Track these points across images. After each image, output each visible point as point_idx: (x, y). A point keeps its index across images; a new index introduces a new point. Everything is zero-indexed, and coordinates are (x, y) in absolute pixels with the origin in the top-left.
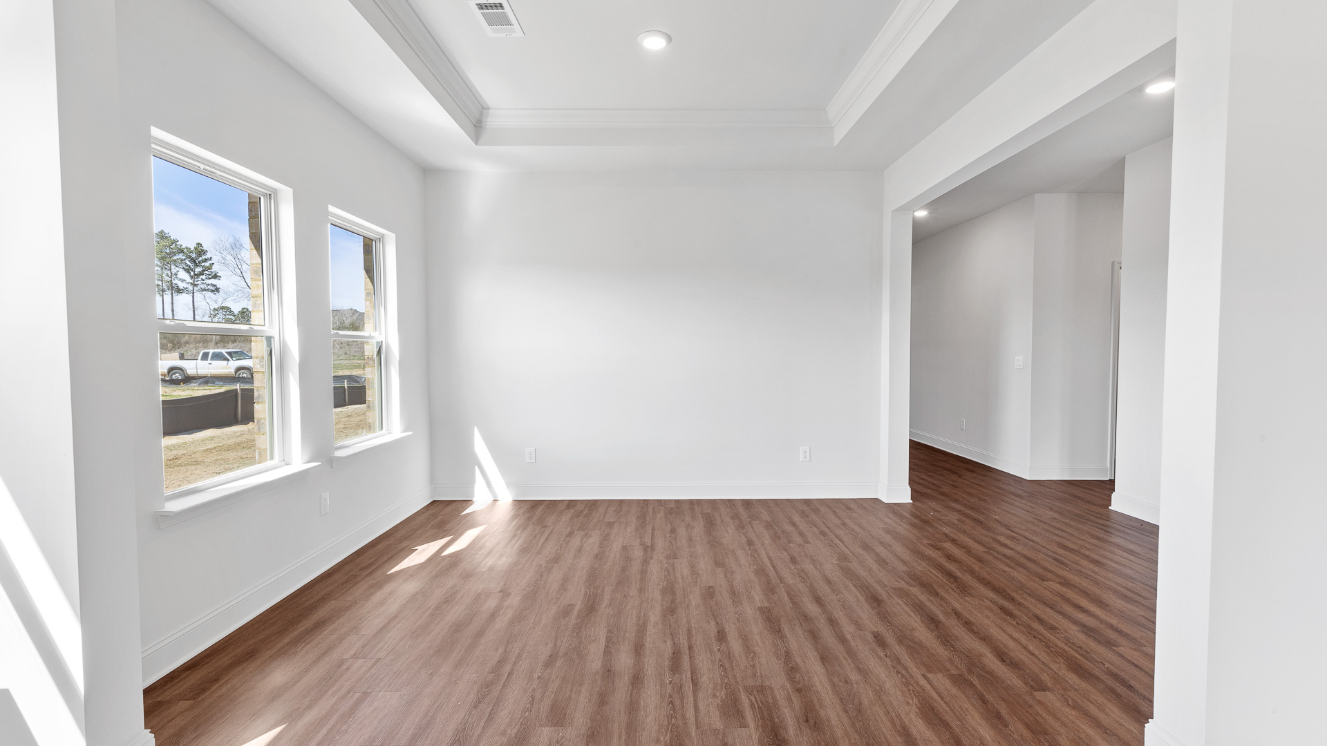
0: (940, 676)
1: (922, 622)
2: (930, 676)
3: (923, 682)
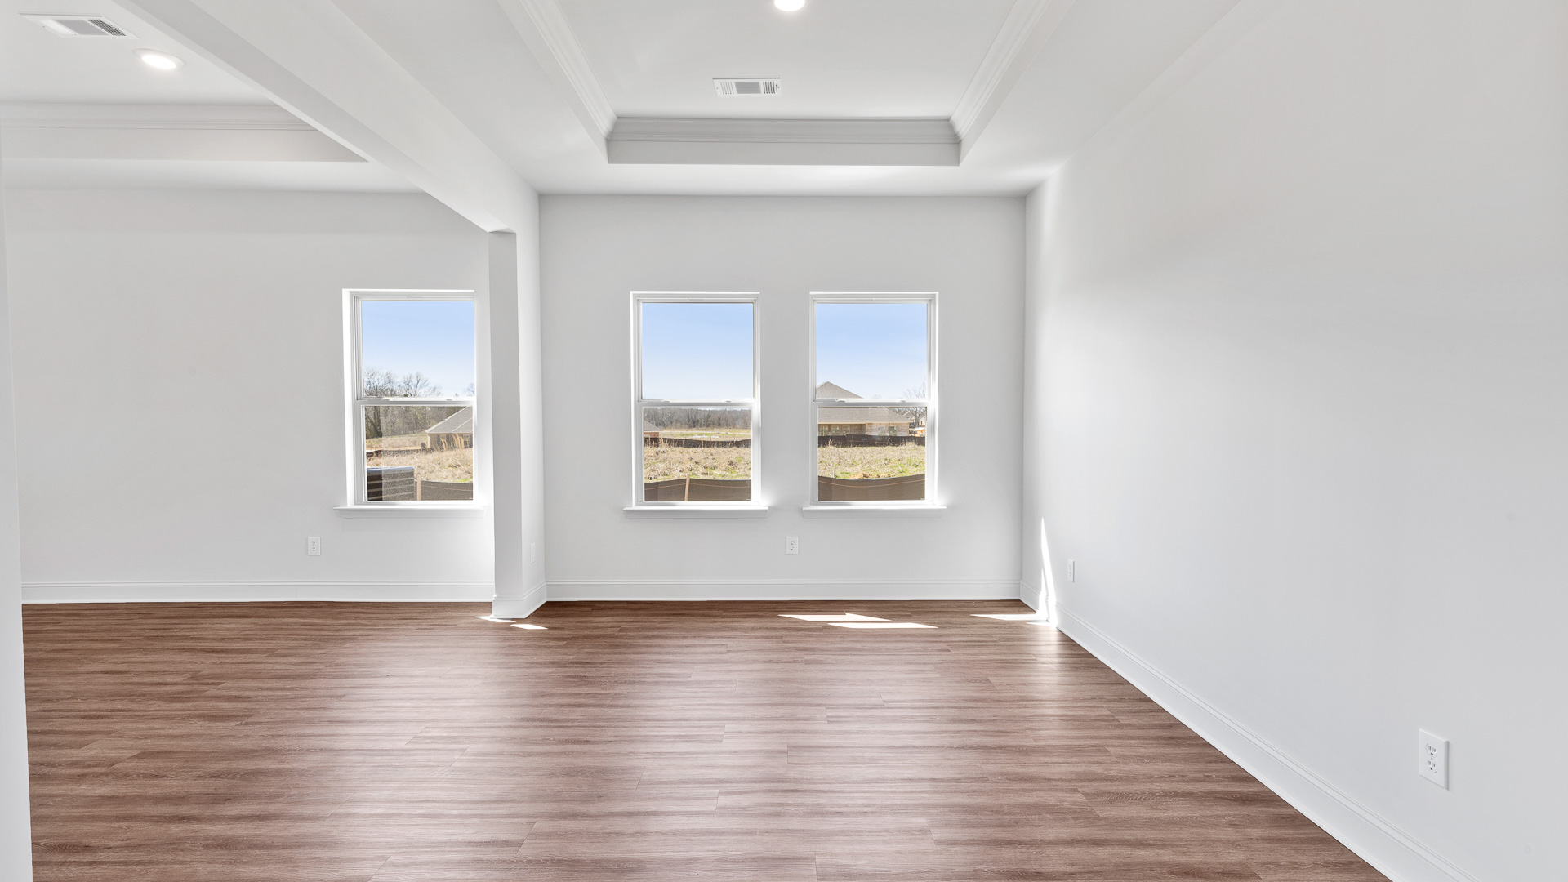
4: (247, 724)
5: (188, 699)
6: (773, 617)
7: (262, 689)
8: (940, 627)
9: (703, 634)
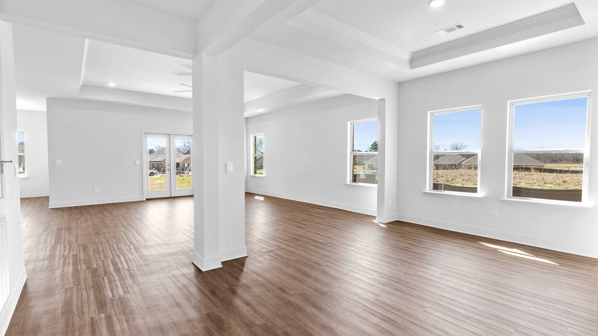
0: (294, 259)
1: (310, 274)
2: (297, 259)
3: (297, 257)
4: (303, 230)
5: (298, 223)
6: (475, 242)
7: (311, 224)
8: (561, 265)
9: (436, 240)
